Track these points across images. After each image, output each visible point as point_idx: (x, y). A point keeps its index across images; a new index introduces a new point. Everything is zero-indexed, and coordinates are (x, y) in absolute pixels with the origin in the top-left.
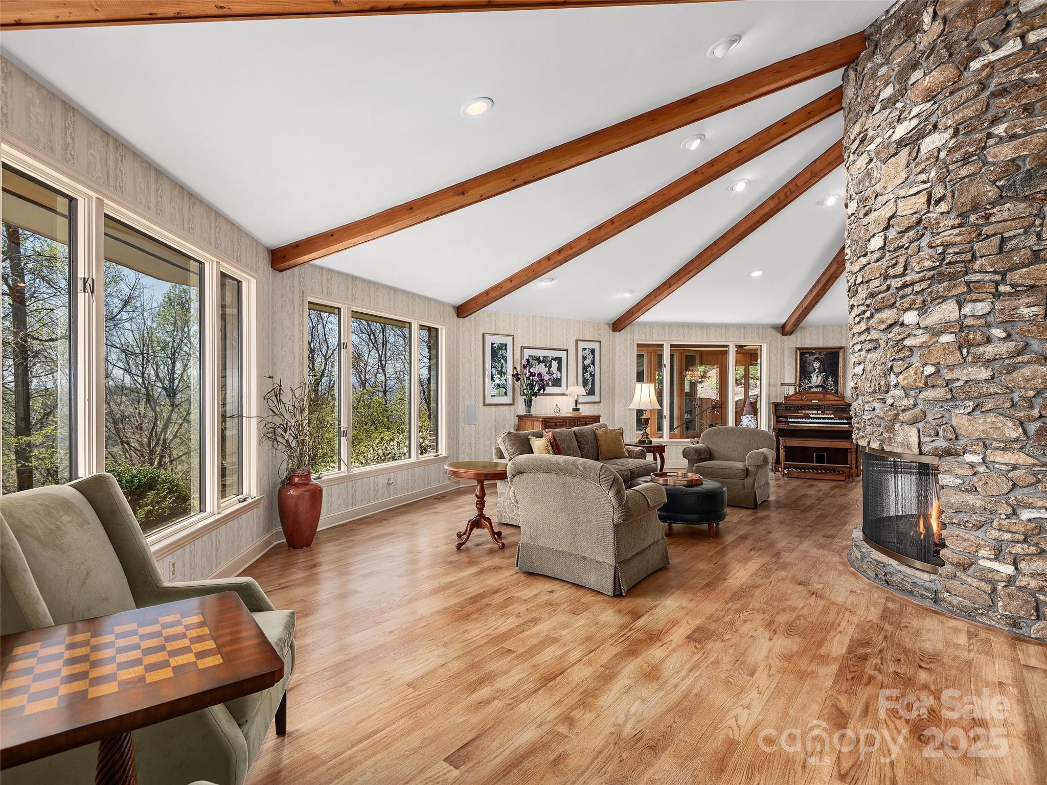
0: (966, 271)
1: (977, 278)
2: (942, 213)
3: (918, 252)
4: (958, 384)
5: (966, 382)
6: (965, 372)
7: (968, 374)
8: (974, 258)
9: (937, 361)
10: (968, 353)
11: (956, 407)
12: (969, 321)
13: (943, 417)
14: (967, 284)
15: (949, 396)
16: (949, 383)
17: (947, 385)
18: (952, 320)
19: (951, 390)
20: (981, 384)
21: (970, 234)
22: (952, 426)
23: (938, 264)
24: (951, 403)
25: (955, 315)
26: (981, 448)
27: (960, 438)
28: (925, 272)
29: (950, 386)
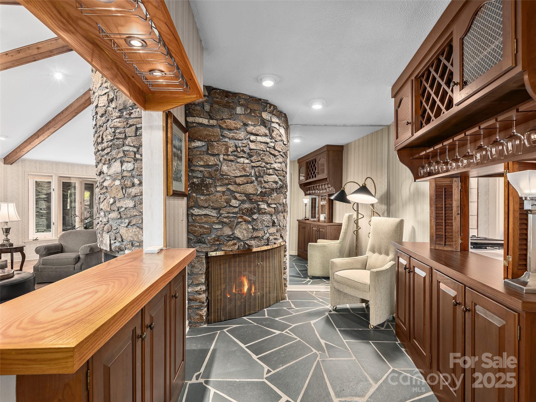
0: (123, 144)
1: (127, 149)
2: (113, 108)
3: (106, 130)
4: (122, 210)
5: (126, 208)
6: (124, 202)
7: (125, 204)
8: (126, 137)
9: (114, 196)
10: (126, 192)
11: (122, 223)
12: (125, 174)
13: (117, 228)
14: (124, 151)
15: (119, 217)
16: (119, 209)
17: (118, 210)
18: (119, 172)
19: (120, 213)
20: (131, 210)
21: (124, 122)
22: (120, 234)
23: (113, 138)
24: (120, 221)
25: (119, 170)
26: (131, 246)
27: (124, 240)
28: (109, 142)
29: (120, 211)
